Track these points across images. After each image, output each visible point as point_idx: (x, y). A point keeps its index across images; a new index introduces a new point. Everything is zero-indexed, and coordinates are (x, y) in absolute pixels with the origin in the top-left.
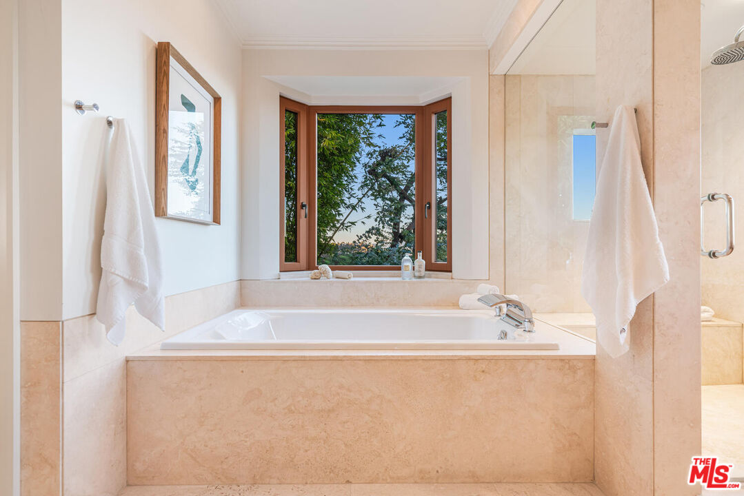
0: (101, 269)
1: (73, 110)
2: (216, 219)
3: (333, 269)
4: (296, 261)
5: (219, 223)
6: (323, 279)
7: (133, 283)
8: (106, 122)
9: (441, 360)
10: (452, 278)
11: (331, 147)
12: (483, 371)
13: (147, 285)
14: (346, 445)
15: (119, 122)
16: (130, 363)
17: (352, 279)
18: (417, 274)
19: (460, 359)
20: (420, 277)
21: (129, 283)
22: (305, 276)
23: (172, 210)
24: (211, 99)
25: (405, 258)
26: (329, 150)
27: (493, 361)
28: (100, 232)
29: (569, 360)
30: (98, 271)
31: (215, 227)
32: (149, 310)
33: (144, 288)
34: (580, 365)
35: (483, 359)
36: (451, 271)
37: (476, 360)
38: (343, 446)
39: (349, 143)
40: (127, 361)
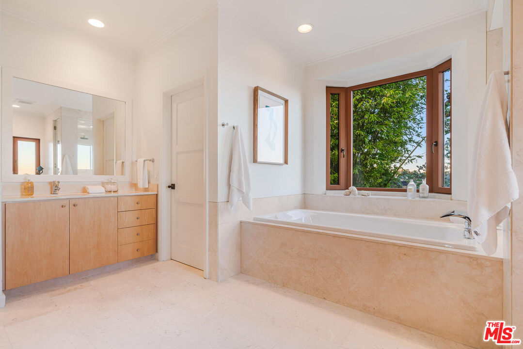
0: (230, 185)
1: (222, 127)
2: (286, 162)
3: (358, 190)
4: (338, 184)
5: (287, 164)
6: (351, 196)
7: (240, 190)
8: (232, 128)
9: (377, 243)
10: (451, 200)
11: (389, 102)
12: (405, 254)
13: (244, 191)
14: (324, 279)
15: (237, 127)
16: (242, 224)
17: (370, 196)
18: (421, 195)
19: (389, 244)
20: (424, 197)
21: (238, 190)
22: (340, 193)
23: (259, 159)
24: (283, 102)
25: (410, 183)
26: (388, 104)
27: (412, 249)
28: (230, 171)
29: (477, 259)
30: (229, 186)
31: (285, 166)
32: (246, 202)
33: (244, 193)
34: (488, 263)
35: (405, 246)
36: (451, 194)
37: (400, 246)
38: (322, 279)
39: (407, 95)
40: (241, 222)
